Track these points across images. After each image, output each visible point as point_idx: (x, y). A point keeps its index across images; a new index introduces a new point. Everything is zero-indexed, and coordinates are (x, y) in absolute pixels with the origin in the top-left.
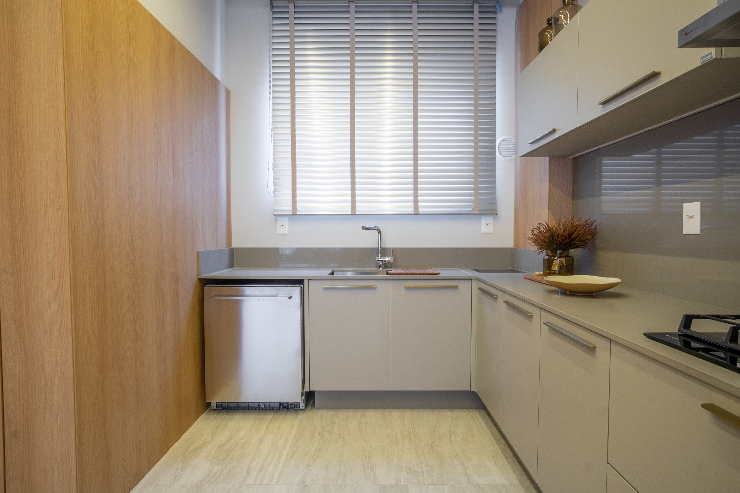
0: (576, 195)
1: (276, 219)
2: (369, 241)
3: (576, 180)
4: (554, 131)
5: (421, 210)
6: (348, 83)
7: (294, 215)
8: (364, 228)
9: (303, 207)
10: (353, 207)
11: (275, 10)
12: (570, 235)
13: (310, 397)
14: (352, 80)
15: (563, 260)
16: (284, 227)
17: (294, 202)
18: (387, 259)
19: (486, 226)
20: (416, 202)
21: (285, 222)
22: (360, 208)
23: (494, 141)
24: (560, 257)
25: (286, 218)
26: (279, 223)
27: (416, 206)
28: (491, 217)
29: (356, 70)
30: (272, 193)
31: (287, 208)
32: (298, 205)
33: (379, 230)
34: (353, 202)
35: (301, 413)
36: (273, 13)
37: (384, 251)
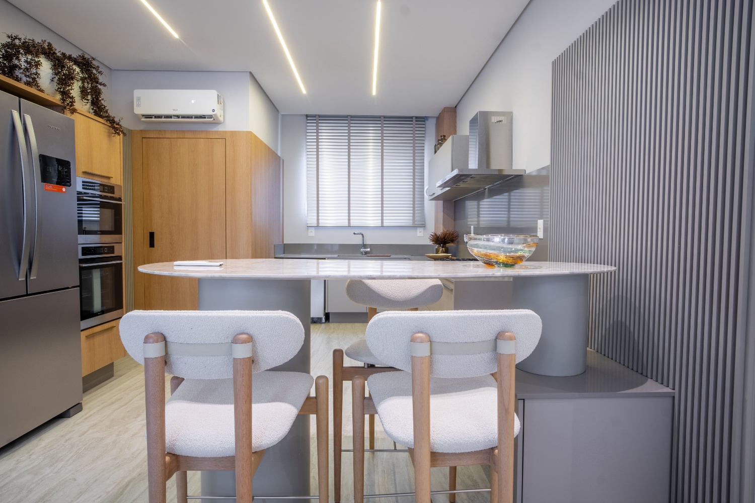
0: (455, 219)
1: (308, 229)
2: (357, 240)
3: (455, 212)
4: (434, 194)
5: (385, 224)
6: (347, 154)
7: (318, 226)
8: (354, 234)
9: (323, 223)
10: (349, 222)
11: (308, 118)
12: (444, 238)
13: (327, 316)
14: (349, 152)
15: (443, 248)
16: (312, 233)
17: (318, 220)
18: (367, 250)
19: (420, 233)
20: (382, 220)
21: (313, 230)
22: (353, 223)
23: (423, 188)
24: (442, 247)
25: (313, 228)
26: (309, 231)
27: (382, 222)
28: (422, 228)
29: (351, 147)
30: (306, 215)
31: (314, 223)
32: (320, 221)
33: (362, 235)
34: (349, 220)
35: (323, 324)
36: (308, 120)
37: (365, 246)
